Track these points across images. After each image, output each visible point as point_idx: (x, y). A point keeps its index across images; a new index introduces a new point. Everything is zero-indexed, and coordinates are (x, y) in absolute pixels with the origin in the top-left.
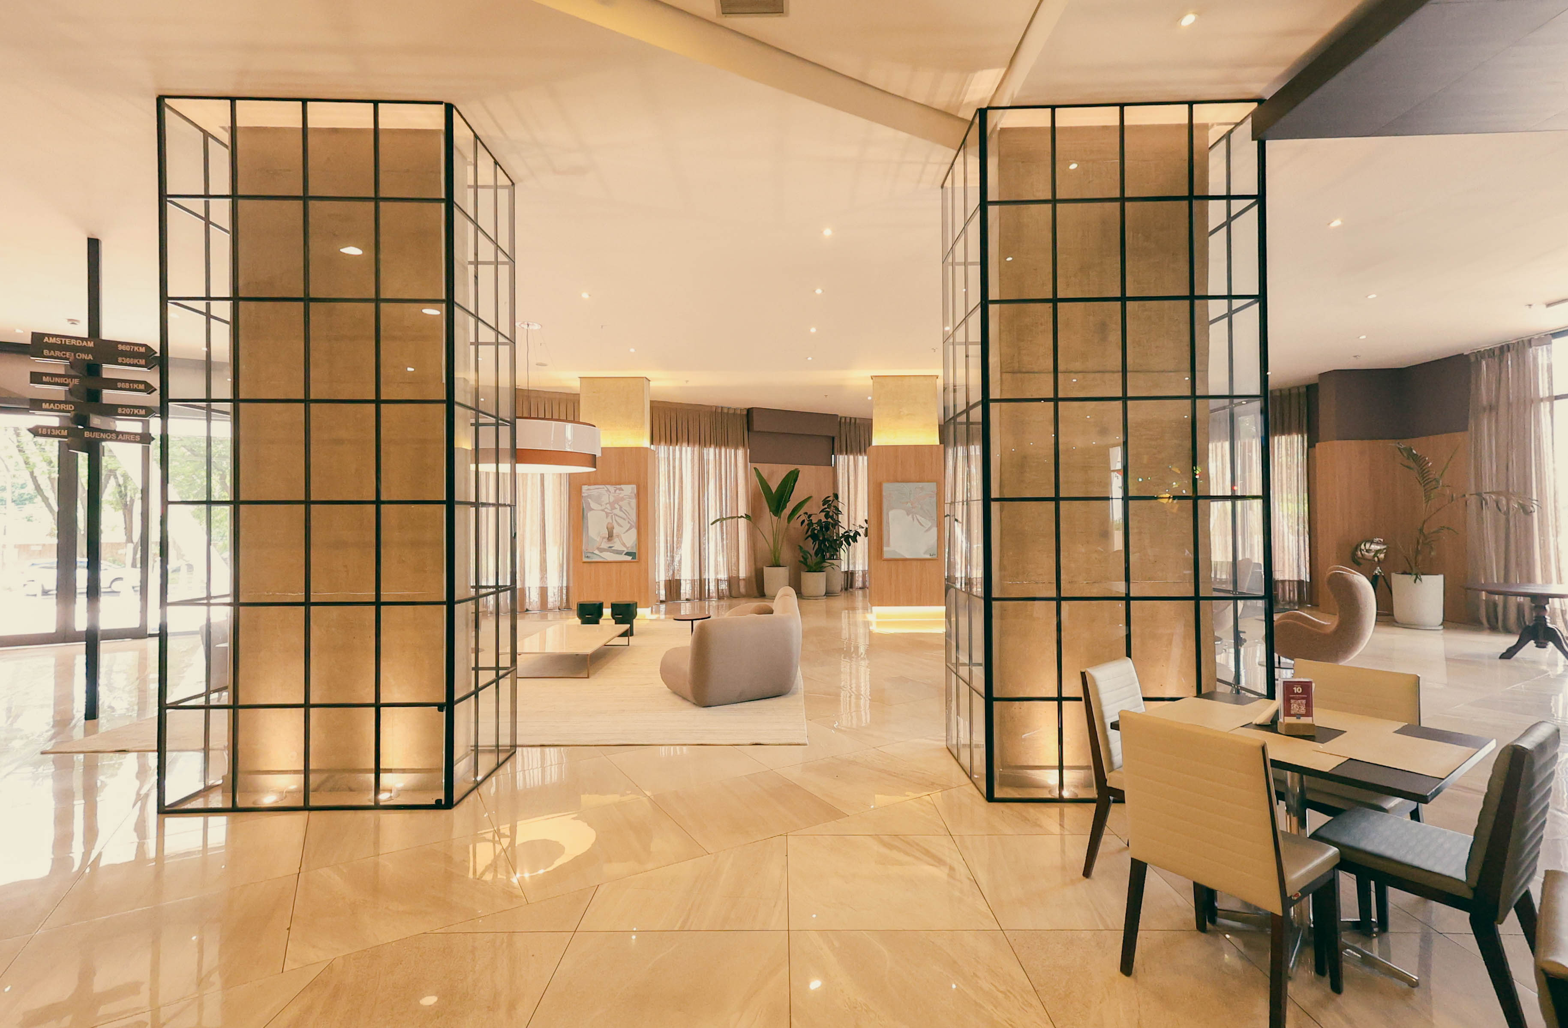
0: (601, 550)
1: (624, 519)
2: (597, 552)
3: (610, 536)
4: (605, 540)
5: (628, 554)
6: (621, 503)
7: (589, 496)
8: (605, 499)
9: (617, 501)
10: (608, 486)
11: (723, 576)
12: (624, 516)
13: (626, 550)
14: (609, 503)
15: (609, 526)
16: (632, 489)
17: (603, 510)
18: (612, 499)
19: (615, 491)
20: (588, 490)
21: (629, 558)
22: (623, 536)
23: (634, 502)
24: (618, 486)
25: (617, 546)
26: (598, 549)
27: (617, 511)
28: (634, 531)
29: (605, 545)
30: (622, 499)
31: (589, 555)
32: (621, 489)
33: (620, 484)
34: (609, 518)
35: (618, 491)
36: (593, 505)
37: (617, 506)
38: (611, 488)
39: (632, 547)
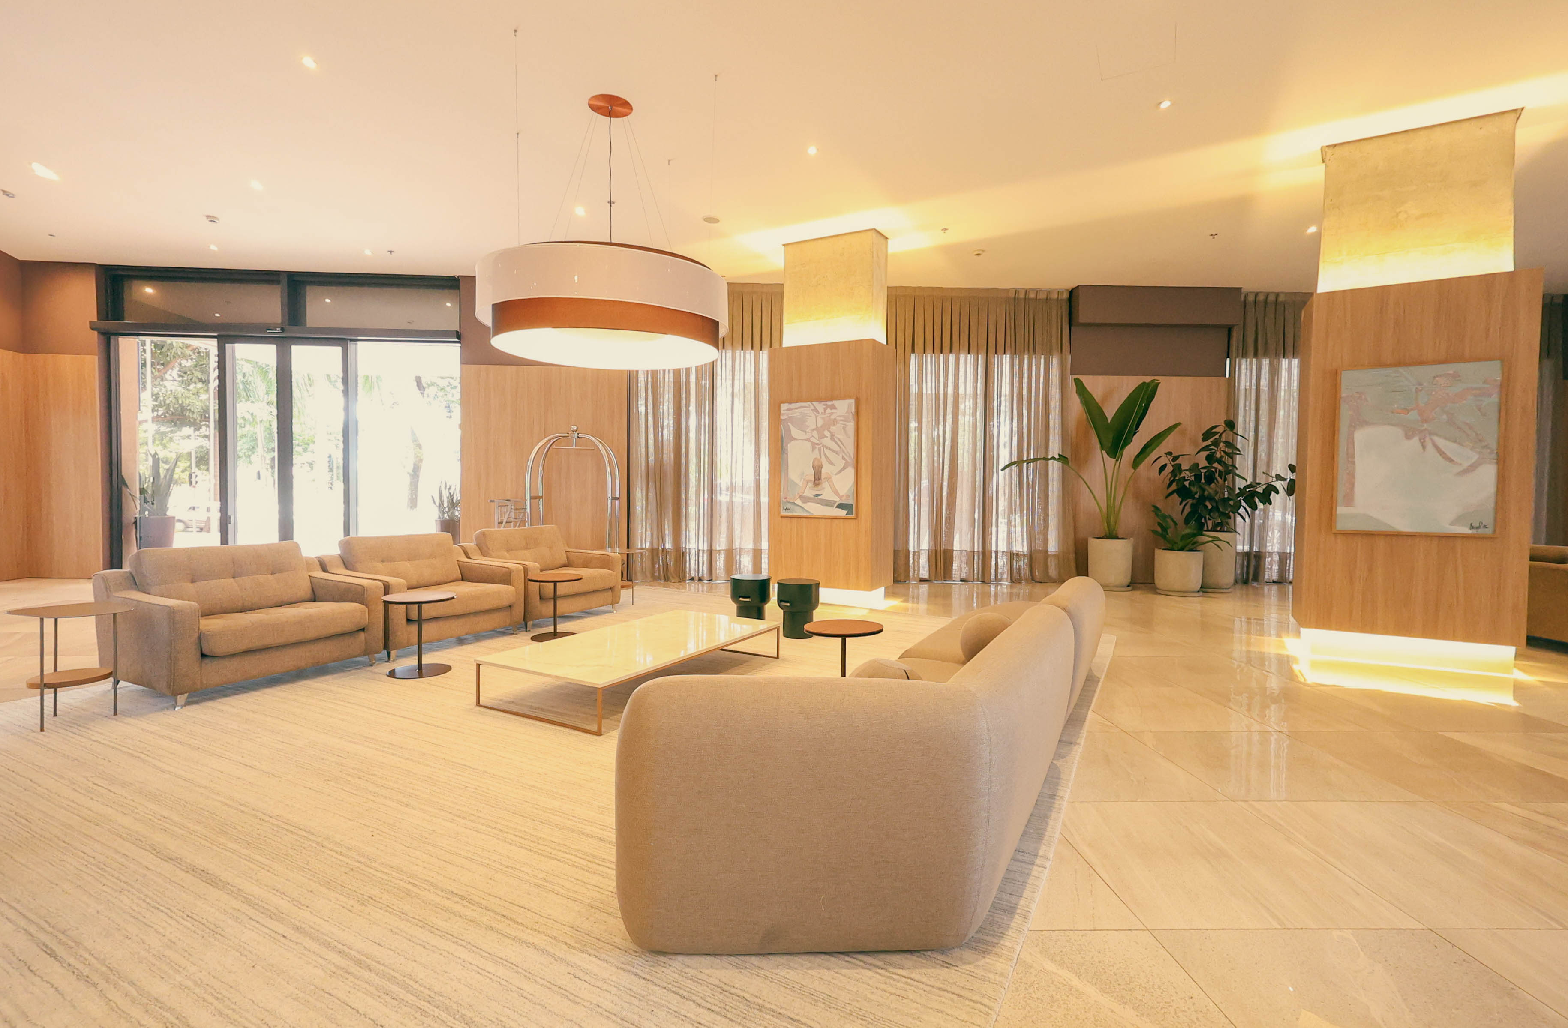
0: (805, 500)
1: (837, 453)
2: (798, 502)
3: (817, 479)
4: (810, 485)
5: (841, 506)
6: (833, 428)
7: (790, 419)
8: (811, 423)
9: (828, 424)
10: (815, 403)
11: (1021, 546)
12: (837, 448)
13: (838, 501)
14: (817, 429)
15: (816, 463)
16: (849, 406)
17: (808, 440)
18: (820, 423)
19: (825, 409)
20: (789, 409)
21: (843, 513)
22: (834, 478)
23: (851, 425)
24: (829, 403)
25: (827, 494)
26: (800, 497)
27: (827, 441)
28: (850, 472)
29: (809, 493)
30: (835, 422)
31: (789, 506)
32: (833, 407)
33: (831, 399)
34: (817, 451)
35: (829, 411)
36: (795, 432)
37: (827, 433)
38: (820, 406)
39: (848, 496)
